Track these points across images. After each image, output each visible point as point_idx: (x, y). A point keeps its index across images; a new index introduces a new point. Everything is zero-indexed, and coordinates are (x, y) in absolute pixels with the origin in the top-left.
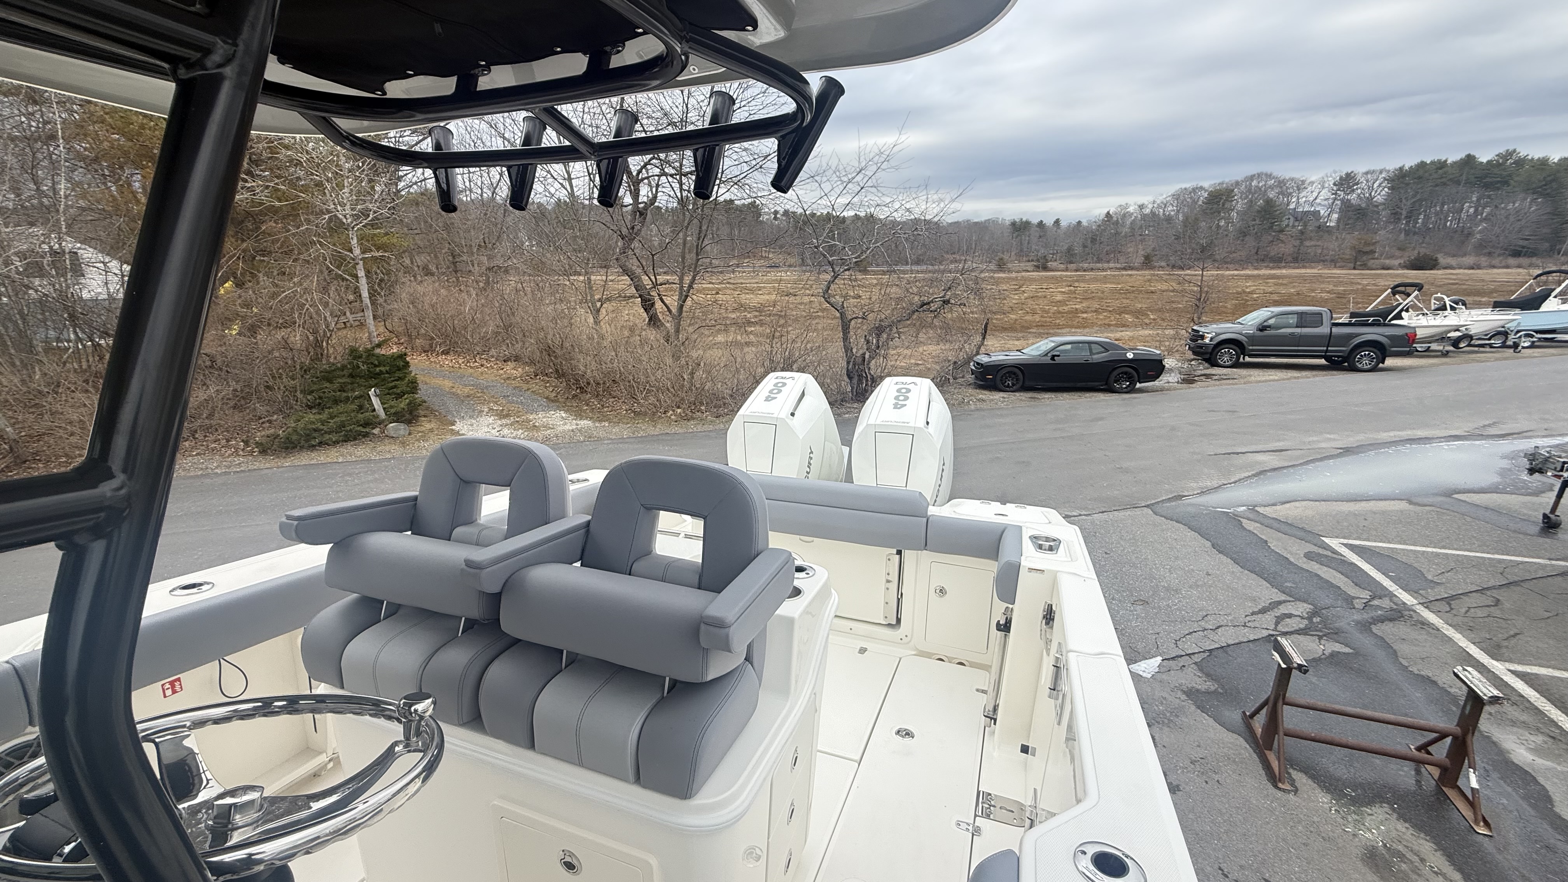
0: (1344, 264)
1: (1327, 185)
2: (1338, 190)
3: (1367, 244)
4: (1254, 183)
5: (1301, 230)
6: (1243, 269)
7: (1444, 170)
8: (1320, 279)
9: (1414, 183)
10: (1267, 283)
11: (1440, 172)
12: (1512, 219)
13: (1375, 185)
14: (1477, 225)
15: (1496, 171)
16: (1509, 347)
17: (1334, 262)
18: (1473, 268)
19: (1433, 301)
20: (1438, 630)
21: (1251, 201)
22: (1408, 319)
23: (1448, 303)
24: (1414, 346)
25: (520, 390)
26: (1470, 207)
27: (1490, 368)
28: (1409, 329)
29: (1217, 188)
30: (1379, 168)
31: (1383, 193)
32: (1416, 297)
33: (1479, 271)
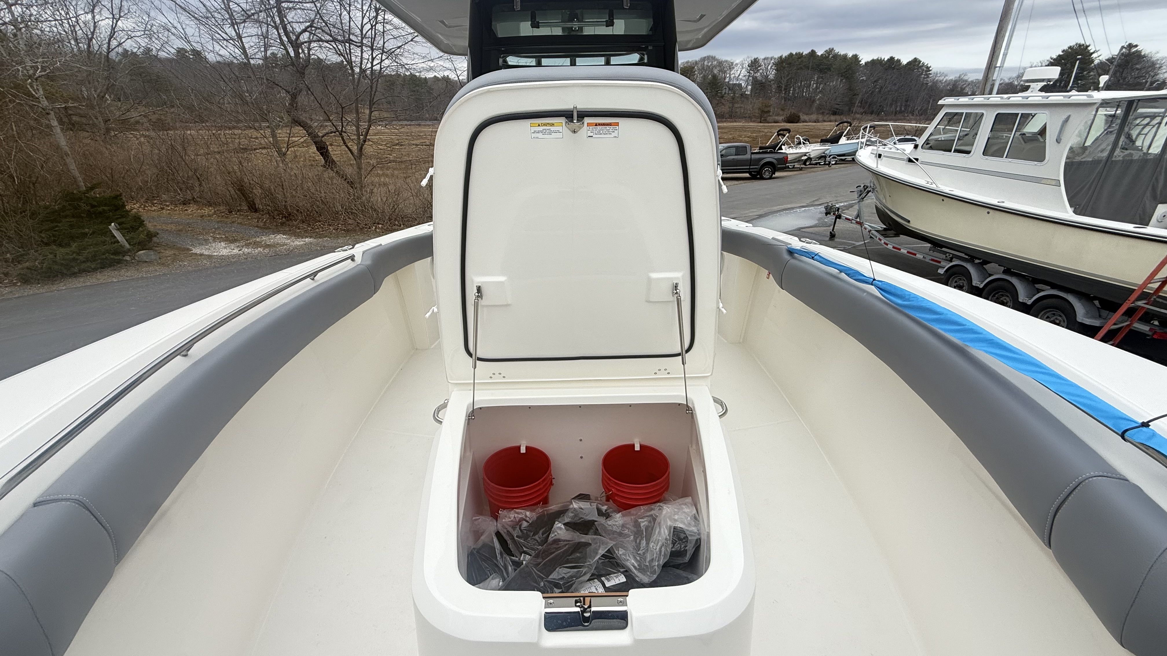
0: (755, 119)
1: (744, 66)
2: (751, 70)
3: (766, 106)
4: (706, 63)
5: (732, 97)
7: (802, 59)
8: (744, 129)
9: (787, 67)
11: (800, 60)
12: (832, 91)
13: (769, 67)
14: (817, 95)
15: (825, 61)
16: (827, 164)
17: (750, 118)
18: (815, 122)
19: (796, 140)
21: (704, 76)
22: (785, 150)
23: (802, 140)
24: (787, 165)
25: (226, 223)
26: (814, 84)
27: (819, 175)
28: (785, 155)
29: (685, 65)
30: (770, 56)
31: (773, 73)
32: (788, 137)
33: (818, 124)
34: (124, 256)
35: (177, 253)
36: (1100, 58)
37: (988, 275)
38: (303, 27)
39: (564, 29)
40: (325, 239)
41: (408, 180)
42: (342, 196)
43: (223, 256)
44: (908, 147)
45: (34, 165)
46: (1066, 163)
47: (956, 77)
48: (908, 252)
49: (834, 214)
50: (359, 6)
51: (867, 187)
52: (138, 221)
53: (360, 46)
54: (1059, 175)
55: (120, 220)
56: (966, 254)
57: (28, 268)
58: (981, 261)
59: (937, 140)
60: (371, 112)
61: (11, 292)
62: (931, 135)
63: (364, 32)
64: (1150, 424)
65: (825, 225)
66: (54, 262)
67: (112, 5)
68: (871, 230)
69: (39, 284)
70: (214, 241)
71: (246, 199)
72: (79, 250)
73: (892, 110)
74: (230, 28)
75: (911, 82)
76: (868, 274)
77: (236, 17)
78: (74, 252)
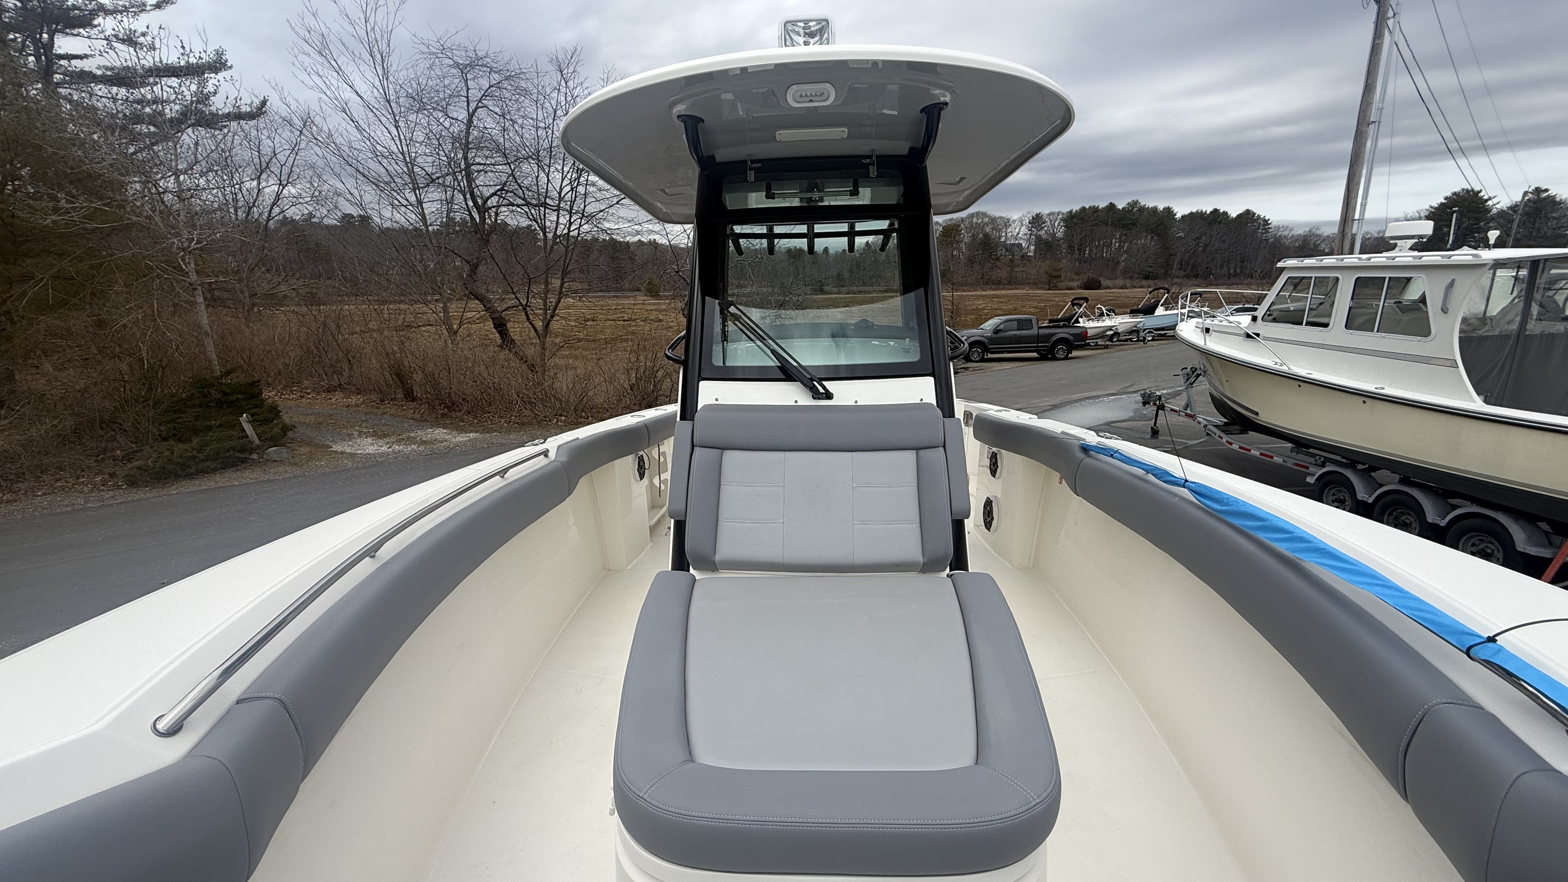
0: (1042, 286)
1: (1024, 223)
2: (1032, 227)
3: (1055, 270)
4: (975, 220)
5: (1011, 259)
6: (974, 290)
7: (1098, 213)
8: (1028, 298)
9: (1080, 223)
10: (993, 301)
11: (1095, 215)
12: (1141, 251)
13: (1056, 224)
14: (1121, 256)
15: (1128, 215)
16: (1141, 341)
17: (1036, 285)
18: (1122, 288)
19: (1096, 310)
21: (974, 235)
22: (1083, 323)
23: (1105, 311)
24: (1087, 341)
25: (376, 414)
26: (1116, 242)
27: (1133, 354)
28: (1083, 330)
29: (949, 223)
30: (1056, 211)
31: (1061, 230)
32: (1085, 307)
33: (1126, 290)
34: (251, 454)
35: (313, 451)
36: (1498, 206)
37: (1378, 486)
38: (492, 191)
39: (802, 200)
40: (494, 434)
41: (601, 362)
42: (520, 381)
43: (368, 454)
44: (1245, 320)
45: (168, 346)
46: (1460, 338)
47: (1305, 232)
48: (1261, 454)
49: (1155, 404)
50: (560, 168)
51: (1196, 369)
52: (275, 411)
53: (556, 210)
54: (1454, 355)
55: (253, 411)
56: (1343, 457)
57: (138, 468)
58: (1367, 466)
59: (1281, 310)
60: (563, 284)
61: (113, 497)
62: (1273, 304)
63: (562, 195)
64: (1496, 638)
65: (1143, 418)
66: (169, 460)
67: (281, 171)
68: (1207, 425)
69: (147, 487)
70: (360, 436)
71: (403, 385)
72: (201, 445)
73: (1223, 272)
74: (411, 194)
75: (1245, 238)
76: (1178, 473)
77: (419, 182)
78: (193, 449)
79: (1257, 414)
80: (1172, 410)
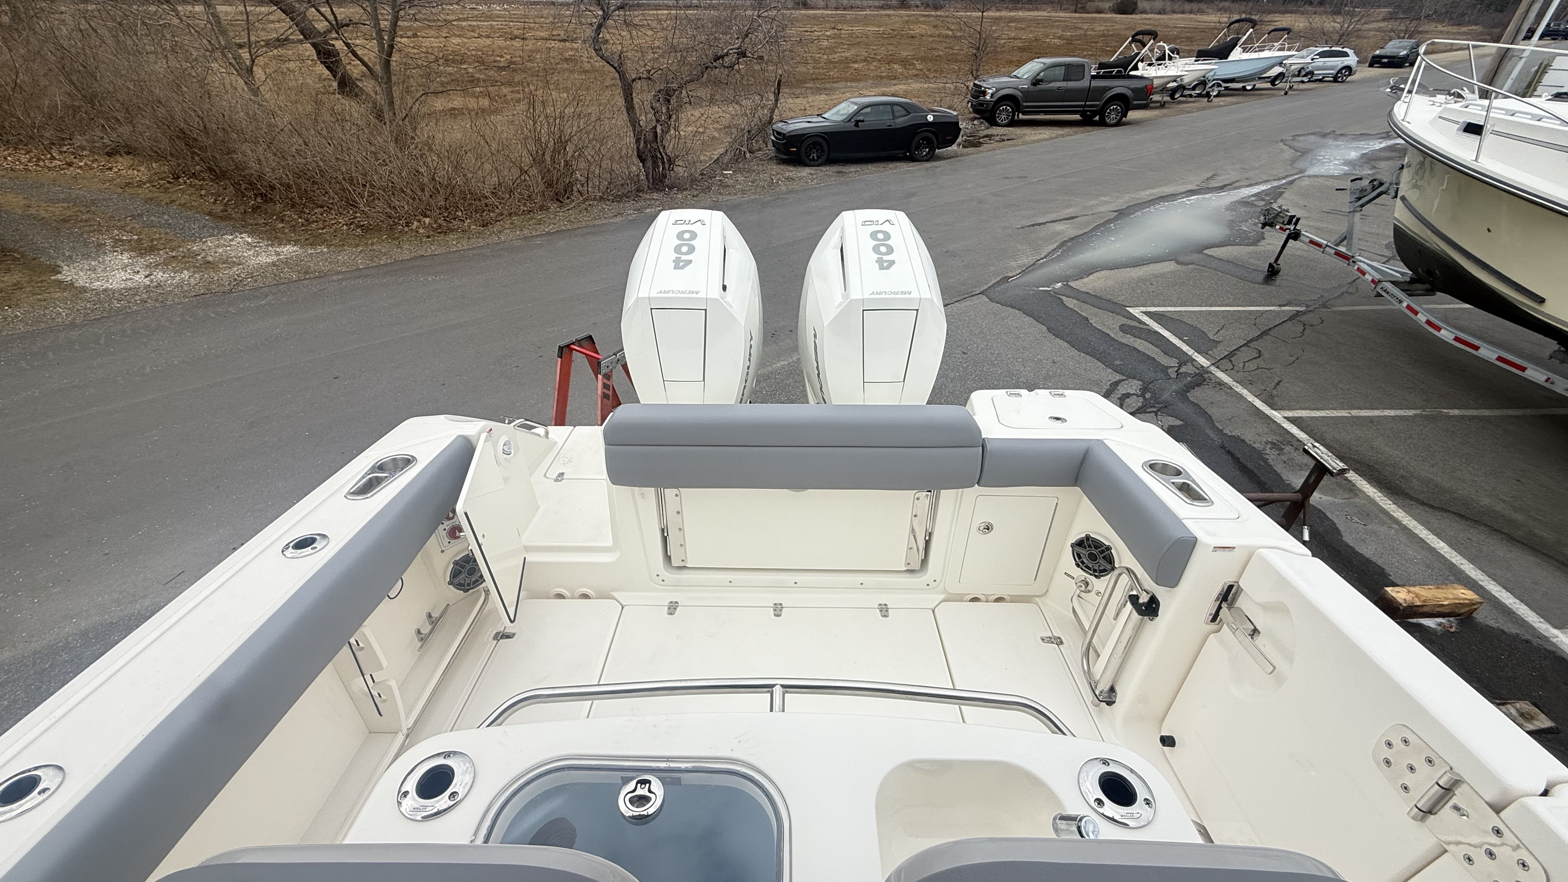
0: (1067, 6)
8: (1051, 24)
16: (1205, 96)
17: (1060, 4)
19: (1159, 50)
20: (1231, 389)
23: (1167, 52)
25: (157, 204)
27: (1191, 115)
28: (1145, 81)
35: (26, 280)
43: (111, 289)
49: (1284, 229)
68: (1377, 279)
70: (113, 249)
79: (1542, 301)
80: (1312, 242)
